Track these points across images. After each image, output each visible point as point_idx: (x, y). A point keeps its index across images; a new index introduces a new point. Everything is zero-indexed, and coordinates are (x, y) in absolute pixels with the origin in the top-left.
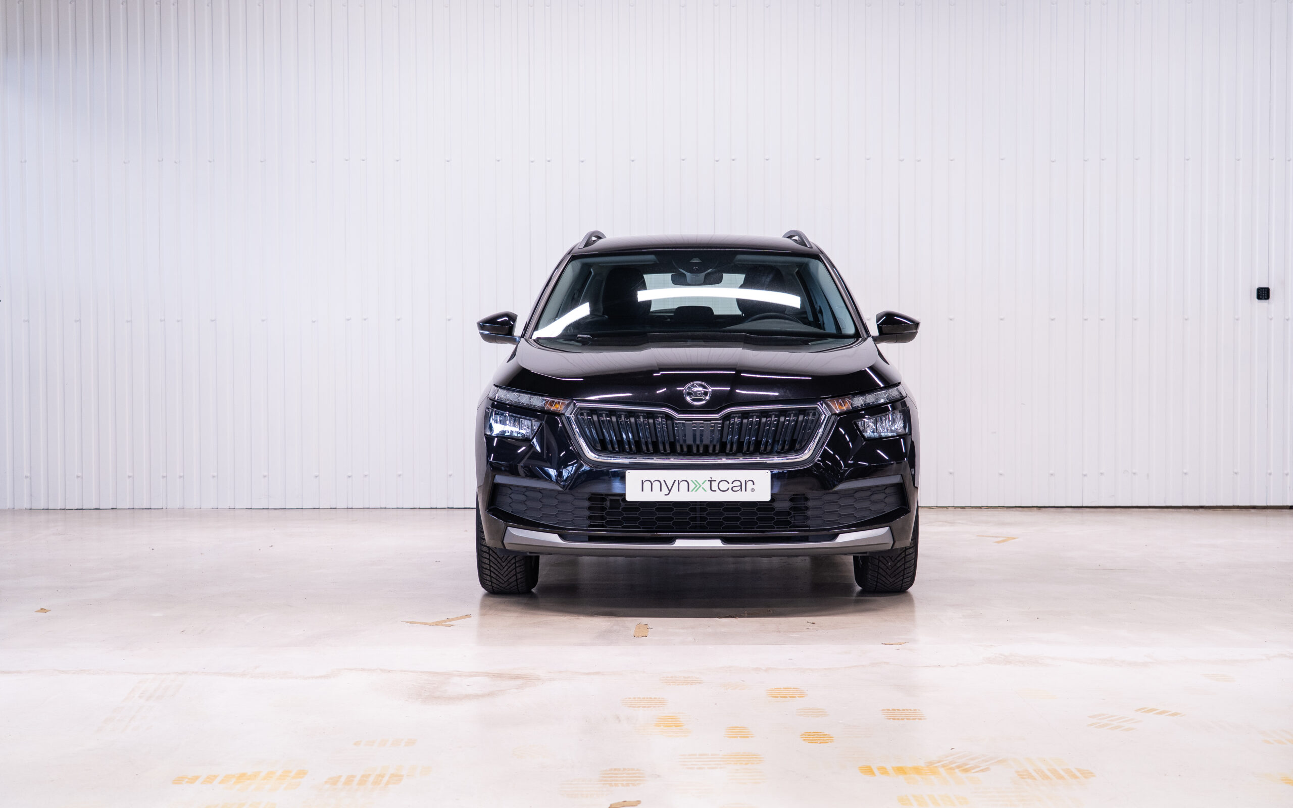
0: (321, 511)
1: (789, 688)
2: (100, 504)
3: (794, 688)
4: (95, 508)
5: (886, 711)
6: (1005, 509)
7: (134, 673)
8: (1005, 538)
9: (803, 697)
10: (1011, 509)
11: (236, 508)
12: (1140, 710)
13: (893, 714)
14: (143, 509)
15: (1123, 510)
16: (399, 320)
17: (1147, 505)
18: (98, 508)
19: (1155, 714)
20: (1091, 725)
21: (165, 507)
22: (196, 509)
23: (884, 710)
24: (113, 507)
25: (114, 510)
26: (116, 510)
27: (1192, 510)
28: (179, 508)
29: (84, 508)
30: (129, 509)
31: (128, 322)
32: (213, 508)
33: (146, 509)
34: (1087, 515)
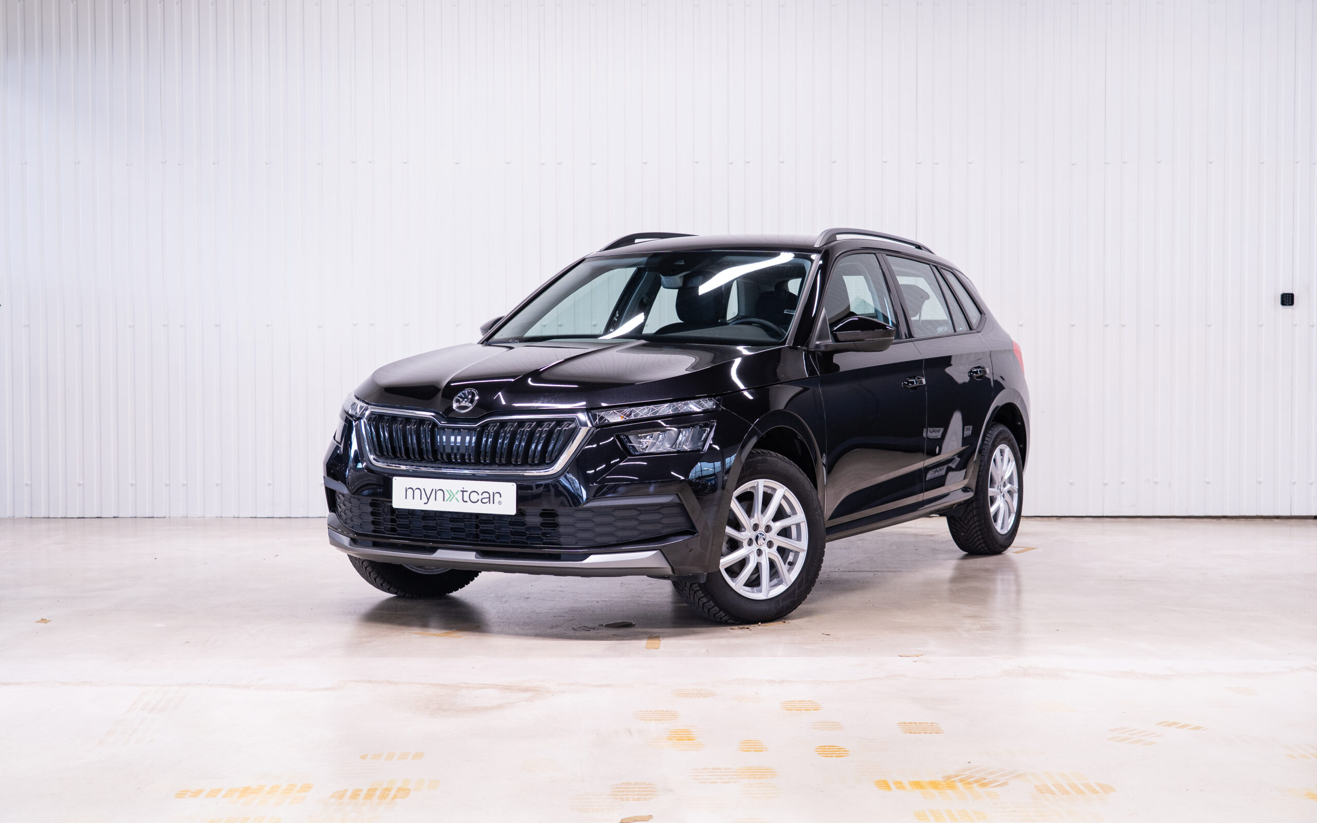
1: (803, 701)
2: (101, 514)
3: (809, 701)
4: (96, 516)
5: (903, 724)
6: (1024, 519)
7: (137, 685)
8: (1022, 549)
9: (818, 710)
10: (1030, 519)
11: (240, 516)
12: (1161, 723)
13: (909, 728)
14: (145, 518)
15: (1144, 520)
16: (406, 325)
17: (1169, 515)
18: (100, 516)
19: (1177, 727)
20: (1112, 739)
21: (167, 516)
22: (199, 517)
23: (901, 723)
24: (115, 516)
25: (116, 518)
26: (118, 519)
27: (1215, 520)
28: (182, 517)
29: (85, 517)
30: (131, 517)
31: (130, 327)
32: (217, 517)
33: (148, 517)
34: (1108, 525)
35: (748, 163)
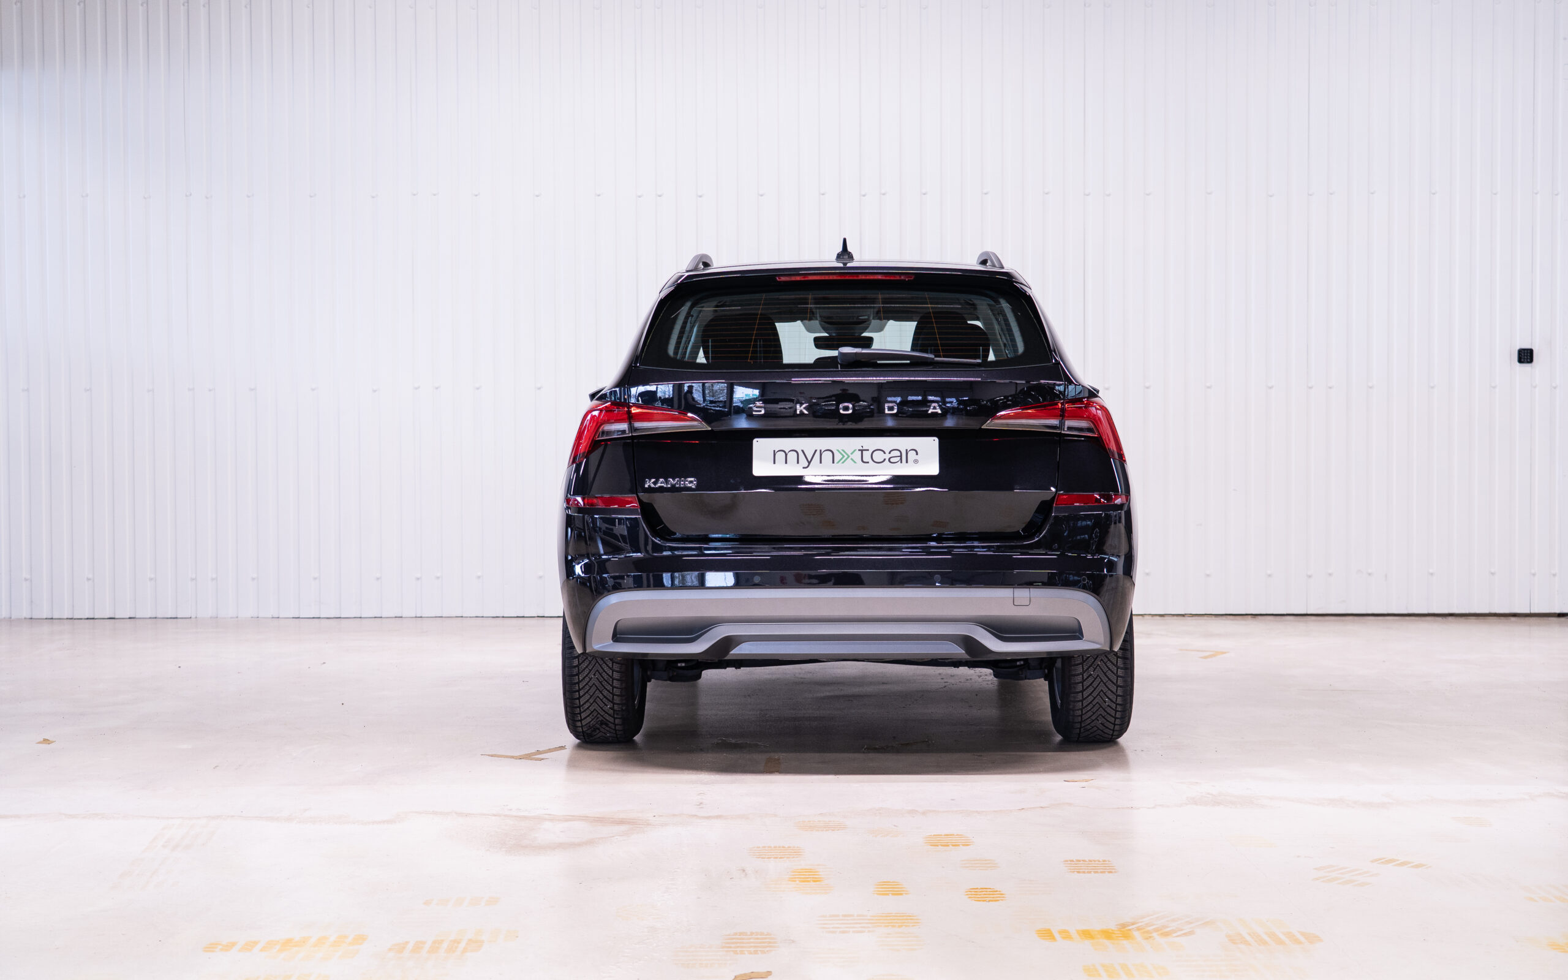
0: (384, 620)
1: (951, 835)
2: (115, 613)
3: (957, 835)
4: (108, 617)
5: (1069, 862)
6: (1213, 617)
7: (158, 818)
8: (1212, 653)
9: (968, 845)
10: (1221, 618)
11: (281, 616)
12: (1376, 860)
13: (1077, 866)
14: (167, 618)
15: (1356, 618)
16: (478, 389)
17: (1385, 612)
18: (113, 616)
19: (1395, 865)
20: (1317, 879)
21: (193, 616)
22: (231, 618)
23: (1067, 861)
24: (131, 616)
25: (132, 620)
26: (135, 619)
27: (1440, 619)
28: (211, 618)
29: (96, 617)
30: (150, 618)
31: (149, 391)
32: (252, 617)
33: (171, 618)
34: (1313, 625)
35: (884, 194)
